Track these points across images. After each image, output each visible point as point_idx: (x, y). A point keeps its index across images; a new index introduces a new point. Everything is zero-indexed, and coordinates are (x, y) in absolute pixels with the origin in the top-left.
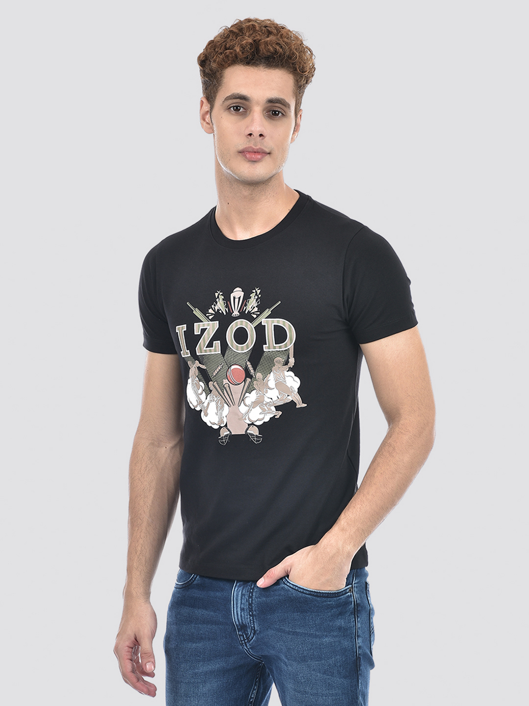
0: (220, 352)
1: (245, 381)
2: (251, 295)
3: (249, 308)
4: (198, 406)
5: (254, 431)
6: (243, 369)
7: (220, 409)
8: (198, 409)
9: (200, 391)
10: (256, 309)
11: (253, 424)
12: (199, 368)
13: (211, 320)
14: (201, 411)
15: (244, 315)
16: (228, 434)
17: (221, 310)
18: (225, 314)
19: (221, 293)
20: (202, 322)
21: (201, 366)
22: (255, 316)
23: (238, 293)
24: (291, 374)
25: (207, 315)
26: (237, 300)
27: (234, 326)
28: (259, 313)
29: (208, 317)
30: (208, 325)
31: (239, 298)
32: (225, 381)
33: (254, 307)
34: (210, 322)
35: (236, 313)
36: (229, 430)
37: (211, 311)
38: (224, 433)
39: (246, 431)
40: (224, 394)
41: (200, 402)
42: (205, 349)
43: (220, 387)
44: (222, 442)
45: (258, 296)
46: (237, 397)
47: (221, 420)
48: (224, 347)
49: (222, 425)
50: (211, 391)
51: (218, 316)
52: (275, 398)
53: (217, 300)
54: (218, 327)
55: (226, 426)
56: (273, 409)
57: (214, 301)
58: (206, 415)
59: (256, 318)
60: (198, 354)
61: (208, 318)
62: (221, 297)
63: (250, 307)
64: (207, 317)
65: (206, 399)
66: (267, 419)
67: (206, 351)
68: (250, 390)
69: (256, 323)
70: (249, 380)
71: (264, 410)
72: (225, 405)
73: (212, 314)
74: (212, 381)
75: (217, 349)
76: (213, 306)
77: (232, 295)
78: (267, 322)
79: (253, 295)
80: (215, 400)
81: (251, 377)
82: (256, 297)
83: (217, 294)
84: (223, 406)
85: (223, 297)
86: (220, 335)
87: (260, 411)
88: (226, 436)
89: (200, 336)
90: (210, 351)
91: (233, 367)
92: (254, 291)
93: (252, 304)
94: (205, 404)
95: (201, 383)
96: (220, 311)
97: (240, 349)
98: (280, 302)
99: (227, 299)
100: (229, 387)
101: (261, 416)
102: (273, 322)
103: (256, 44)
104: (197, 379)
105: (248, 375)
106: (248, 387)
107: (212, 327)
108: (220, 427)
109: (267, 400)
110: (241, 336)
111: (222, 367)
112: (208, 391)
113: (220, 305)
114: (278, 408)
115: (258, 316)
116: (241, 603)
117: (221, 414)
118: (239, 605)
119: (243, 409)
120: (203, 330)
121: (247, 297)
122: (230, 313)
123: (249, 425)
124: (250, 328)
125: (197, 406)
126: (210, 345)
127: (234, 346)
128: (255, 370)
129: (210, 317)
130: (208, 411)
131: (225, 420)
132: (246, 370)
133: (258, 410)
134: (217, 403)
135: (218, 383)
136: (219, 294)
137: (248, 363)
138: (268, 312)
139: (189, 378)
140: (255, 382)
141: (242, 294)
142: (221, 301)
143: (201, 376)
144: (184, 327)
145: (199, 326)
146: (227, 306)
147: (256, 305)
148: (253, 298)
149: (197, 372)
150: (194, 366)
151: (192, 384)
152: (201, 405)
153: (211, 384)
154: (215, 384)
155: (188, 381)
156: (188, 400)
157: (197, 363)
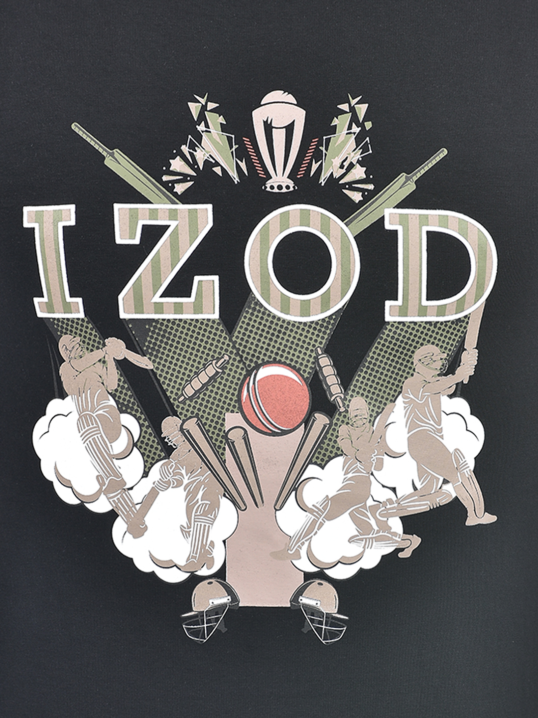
0: (216, 316)
1: (307, 421)
2: (336, 121)
3: (332, 167)
4: (103, 497)
5: (323, 600)
6: (305, 380)
7: (200, 513)
8: (101, 506)
9: (120, 444)
10: (359, 173)
11: (321, 575)
12: (124, 365)
13: (185, 198)
14: (112, 516)
15: (313, 190)
16: (223, 606)
17: (217, 164)
18: (236, 180)
19: (211, 106)
20: (146, 201)
21: (135, 359)
22: (357, 197)
23: (282, 110)
24: (462, 405)
25: (165, 178)
26: (279, 137)
27: (275, 226)
28: (371, 187)
29: (169, 187)
30: (173, 215)
31: (290, 129)
32: (232, 419)
33: (351, 166)
34: (181, 206)
35: (280, 181)
36: (229, 591)
37: (177, 165)
38: (207, 599)
39: (295, 598)
40: (223, 463)
41: (114, 484)
42: (157, 299)
43: (209, 440)
44: (197, 633)
45: (361, 125)
46: (272, 476)
47: (203, 553)
48: (236, 296)
49: (204, 572)
50: (168, 450)
51: (204, 186)
52: (405, 489)
53: (201, 127)
54: (210, 224)
55: (221, 574)
56: (396, 525)
57: (185, 132)
58: (137, 530)
59: (361, 203)
60: (123, 315)
61: (171, 190)
62: (216, 121)
63: (337, 162)
64: (165, 184)
65: (146, 474)
66: (371, 561)
67: (159, 308)
68: (321, 455)
69: (364, 221)
70: (321, 419)
71: (363, 527)
72: (225, 503)
73: (185, 178)
74: (175, 414)
75: (206, 302)
76: (185, 149)
77: (258, 116)
78: (403, 220)
79: (341, 122)
80: (186, 481)
81: (330, 409)
82: (356, 129)
83: (194, 108)
84: (212, 510)
85: (221, 120)
86: (219, 255)
87: (353, 530)
88: (217, 610)
89: (138, 254)
90: (178, 308)
91: (264, 372)
92: (345, 107)
93: (343, 153)
94: (137, 495)
95: (129, 421)
96: (218, 170)
97: (295, 307)
98: (446, 152)
99: (239, 127)
100: (246, 439)
101: (353, 550)
102: (424, 220)
104: (112, 402)
105: (324, 404)
106: (319, 445)
107: (188, 224)
108: (194, 580)
109: (379, 494)
110: (302, 263)
111: (223, 368)
112: (156, 449)
113: (214, 148)
114: (411, 523)
115: (368, 196)
117: (206, 532)
120: (152, 234)
121: (318, 128)
122: (256, 177)
123: (308, 576)
124: (339, 236)
125: (94, 498)
126: (180, 287)
127: (275, 297)
128: (345, 383)
129: (180, 188)
130: (148, 519)
131: (218, 556)
132: (316, 384)
133: (344, 525)
134: (191, 496)
135: (201, 426)
136: (204, 108)
137: (325, 361)
138: (403, 186)
139: (63, 395)
140: (343, 430)
141: (299, 116)
142: (216, 131)
143: (128, 395)
144: (68, 214)
145: (134, 217)
146: (241, 154)
147: (357, 156)
148: (342, 132)
149: (113, 378)
150: (98, 354)
151: (84, 419)
152: (116, 495)
153: (170, 426)
154: (191, 425)
155: (54, 406)
156: (48, 472)
157: (116, 348)
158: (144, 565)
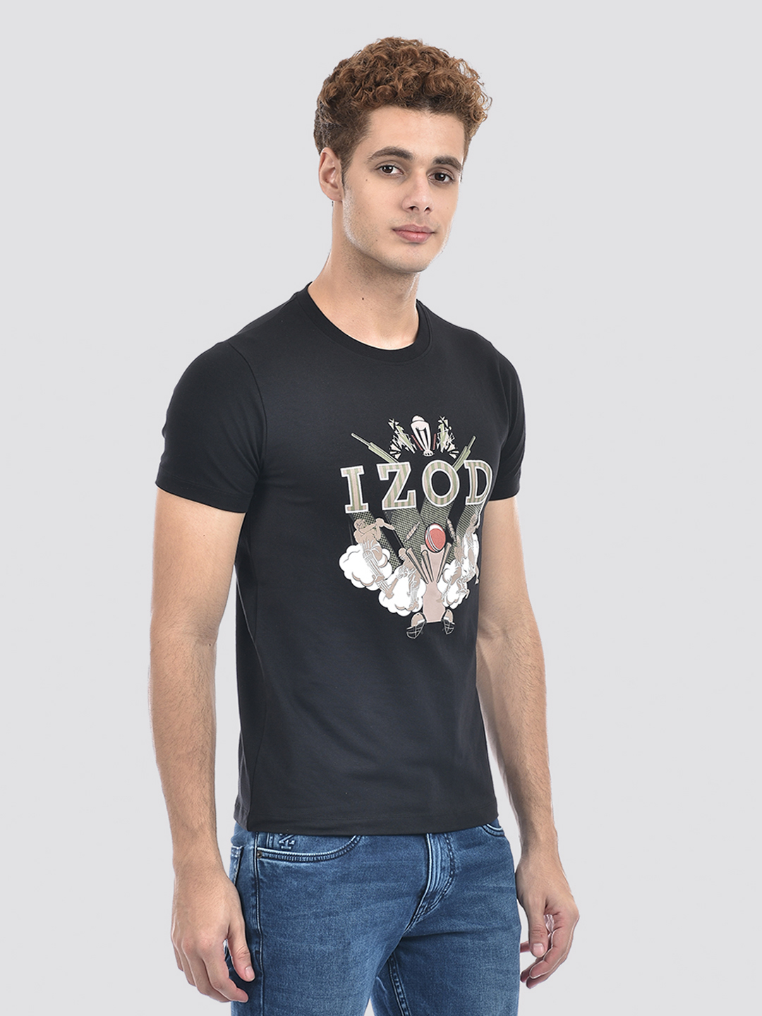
0: (415, 506)
1: (445, 546)
2: (440, 427)
3: (444, 446)
4: (375, 584)
5: (449, 618)
6: (444, 530)
7: (413, 586)
8: (373, 588)
9: (382, 562)
10: (452, 447)
11: (449, 607)
12: (383, 529)
13: (400, 460)
14: (379, 591)
15: (439, 455)
16: (422, 623)
17: (406, 446)
18: (414, 452)
19: (397, 423)
20: (388, 463)
21: (387, 526)
22: (454, 456)
23: (419, 424)
25: (391, 453)
26: (422, 434)
27: (430, 470)
28: (458, 452)
30: (397, 467)
31: (425, 430)
32: (423, 547)
33: (450, 444)
34: (399, 463)
35: (428, 451)
36: (424, 617)
37: (393, 447)
38: (417, 621)
39: (443, 618)
40: (421, 565)
41: (379, 578)
42: (396, 501)
43: (416, 556)
44: (413, 635)
45: (448, 428)
46: (436, 570)
47: (415, 602)
48: (421, 498)
49: (415, 610)
50: (402, 562)
51: (405, 455)
53: (396, 432)
54: (410, 470)
55: (421, 611)
57: (391, 434)
58: (390, 596)
59: (457, 458)
60: (384, 509)
61: (394, 457)
62: (400, 429)
63: (445, 443)
64: (391, 455)
65: (393, 573)
66: (460, 601)
67: (396, 505)
68: (449, 559)
69: (458, 467)
70: (449, 545)
72: (422, 581)
73: (397, 452)
74: (403, 547)
75: (412, 501)
76: (394, 440)
77: (414, 426)
78: (469, 465)
79: (441, 427)
80: (409, 574)
81: (451, 541)
82: (447, 430)
83: (391, 424)
84: (418, 583)
85: (402, 428)
86: (414, 482)
88: (420, 625)
89: (389, 483)
90: (403, 504)
91: (432, 527)
92: (440, 421)
93: (445, 440)
94: (389, 582)
95: (386, 551)
96: (406, 448)
97: (439, 501)
98: (475, 438)
99: (408, 431)
100: (427, 555)
102: (475, 464)
103: (423, 78)
104: (379, 544)
105: (449, 539)
106: (448, 556)
107: (404, 470)
108: (412, 614)
109: (462, 573)
110: (441, 483)
111: (418, 527)
112: (397, 562)
113: (402, 439)
115: (458, 456)
116: (442, 860)
117: (415, 594)
118: (439, 863)
119: (442, 586)
120: (392, 475)
121: (435, 431)
122: (420, 451)
123: (446, 609)
124: (451, 472)
125: (371, 584)
126: (403, 496)
127: (433, 498)
128: (455, 531)
129: (397, 457)
130: (394, 591)
131: (420, 603)
132: (447, 531)
134: (410, 579)
135: (413, 551)
136: (394, 424)
137: (449, 522)
138: (467, 452)
139: (355, 544)
140: (455, 548)
141: (426, 425)
142: (401, 433)
143: (385, 541)
144: (360, 470)
145: (385, 470)
146: (412, 441)
147: (450, 441)
148: (443, 430)
149: (379, 535)
150: (372, 525)
151: (365, 552)
152: (381, 583)
153: (402, 552)
154: (410, 551)
155: (351, 549)
156: (348, 575)
157: (380, 522)
158: (392, 610)
